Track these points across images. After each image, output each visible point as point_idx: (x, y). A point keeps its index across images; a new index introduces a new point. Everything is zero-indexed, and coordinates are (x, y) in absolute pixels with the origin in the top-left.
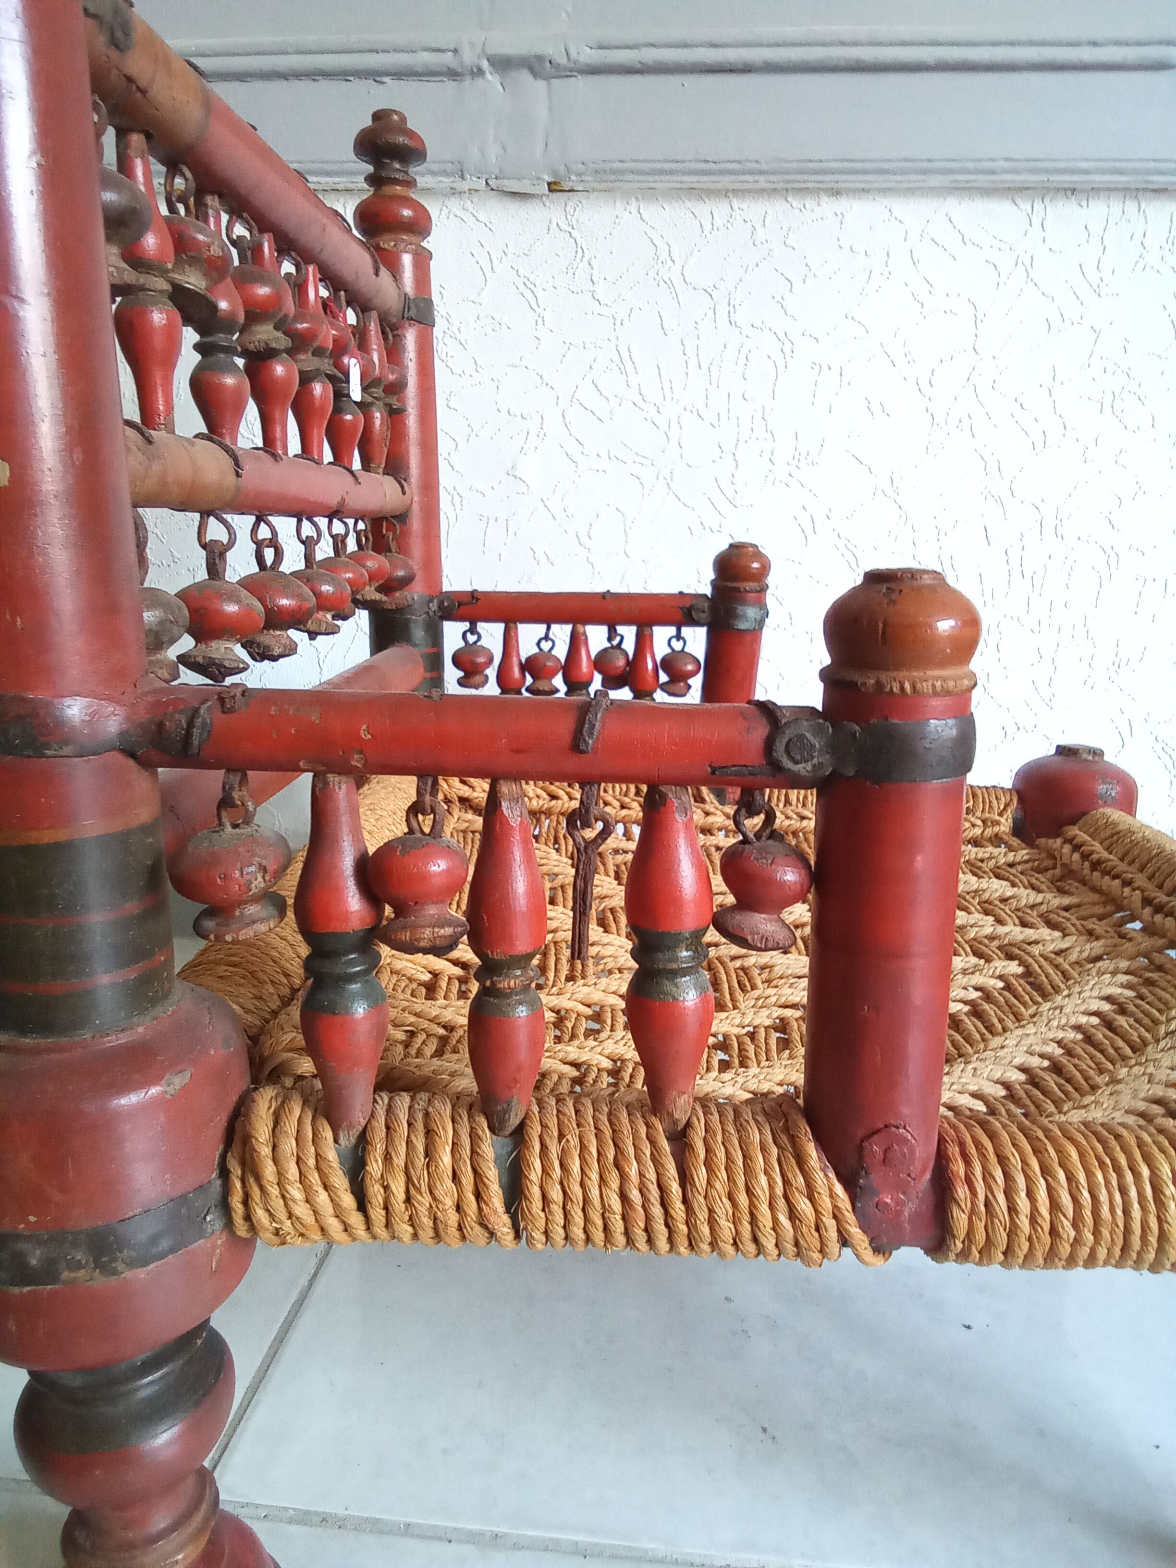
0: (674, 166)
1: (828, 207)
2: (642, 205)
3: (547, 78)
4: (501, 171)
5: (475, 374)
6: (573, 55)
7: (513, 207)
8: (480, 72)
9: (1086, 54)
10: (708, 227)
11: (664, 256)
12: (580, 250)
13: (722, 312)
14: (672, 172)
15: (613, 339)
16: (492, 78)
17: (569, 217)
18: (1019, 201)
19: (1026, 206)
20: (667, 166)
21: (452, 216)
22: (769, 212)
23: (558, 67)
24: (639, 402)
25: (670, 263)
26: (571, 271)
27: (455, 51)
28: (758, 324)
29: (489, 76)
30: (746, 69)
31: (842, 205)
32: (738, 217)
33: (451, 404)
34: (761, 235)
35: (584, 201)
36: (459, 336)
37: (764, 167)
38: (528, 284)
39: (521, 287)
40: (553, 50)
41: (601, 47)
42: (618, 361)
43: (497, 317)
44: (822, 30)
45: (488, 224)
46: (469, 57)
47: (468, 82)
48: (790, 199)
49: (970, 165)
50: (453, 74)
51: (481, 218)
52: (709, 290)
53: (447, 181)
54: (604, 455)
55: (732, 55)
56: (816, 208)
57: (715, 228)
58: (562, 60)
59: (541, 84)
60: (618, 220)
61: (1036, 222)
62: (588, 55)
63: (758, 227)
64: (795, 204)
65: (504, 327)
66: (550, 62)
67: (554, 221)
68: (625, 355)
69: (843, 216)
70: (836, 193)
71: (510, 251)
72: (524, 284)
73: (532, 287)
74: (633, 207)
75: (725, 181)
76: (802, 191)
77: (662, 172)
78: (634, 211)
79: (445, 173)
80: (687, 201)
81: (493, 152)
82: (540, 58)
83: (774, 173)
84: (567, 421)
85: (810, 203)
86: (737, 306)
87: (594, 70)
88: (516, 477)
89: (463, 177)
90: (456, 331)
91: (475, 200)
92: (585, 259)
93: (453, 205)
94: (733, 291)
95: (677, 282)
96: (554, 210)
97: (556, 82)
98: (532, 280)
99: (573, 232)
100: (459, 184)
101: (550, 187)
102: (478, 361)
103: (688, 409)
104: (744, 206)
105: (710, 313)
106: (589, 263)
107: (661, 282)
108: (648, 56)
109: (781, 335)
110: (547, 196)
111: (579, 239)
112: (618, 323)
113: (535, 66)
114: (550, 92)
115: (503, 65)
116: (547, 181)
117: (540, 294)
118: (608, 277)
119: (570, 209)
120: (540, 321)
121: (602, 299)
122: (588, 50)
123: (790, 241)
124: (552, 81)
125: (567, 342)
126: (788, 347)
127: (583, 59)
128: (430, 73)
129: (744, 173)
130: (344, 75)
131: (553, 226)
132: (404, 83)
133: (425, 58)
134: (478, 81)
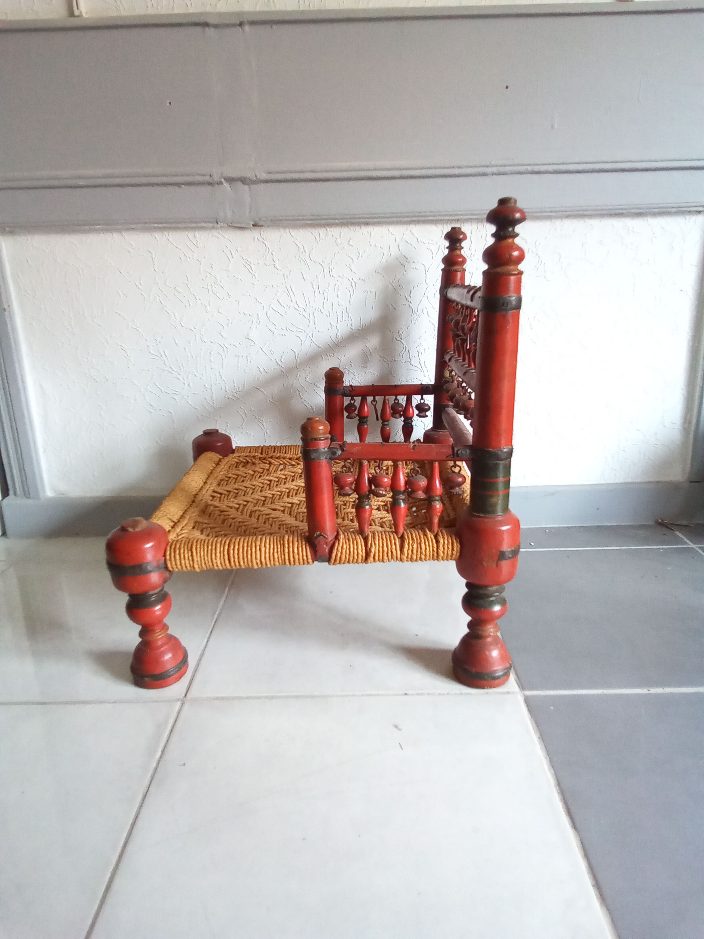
1: (365, 229)
2: (291, 230)
3: (249, 185)
4: (233, 221)
5: (228, 299)
6: (258, 177)
7: (239, 233)
8: (221, 183)
9: (457, 171)
10: (318, 238)
11: (302, 250)
12: (267, 249)
13: (326, 270)
14: (302, 220)
15: (284, 283)
16: (226, 185)
17: (262, 235)
18: (438, 225)
19: (440, 227)
20: (300, 218)
21: (214, 236)
22: (342, 232)
23: (252, 181)
24: (298, 308)
25: (304, 252)
26: (264, 257)
27: (211, 176)
28: (341, 275)
29: (225, 184)
30: (327, 180)
31: (370, 229)
32: (330, 235)
33: (220, 311)
34: (339, 241)
35: (267, 230)
36: (221, 284)
37: (339, 218)
38: (247, 262)
39: (245, 264)
40: (250, 175)
41: (270, 173)
42: (286, 291)
43: (236, 276)
44: (356, 164)
45: (229, 239)
46: (216, 178)
47: (216, 186)
48: (350, 227)
49: (417, 214)
50: (210, 184)
51: (226, 236)
52: (321, 263)
53: (211, 225)
54: (285, 329)
55: (321, 176)
56: (360, 230)
57: (321, 239)
58: (254, 178)
59: (246, 187)
60: (281, 237)
62: (264, 176)
63: (338, 238)
65: (239, 280)
66: (249, 179)
67: (256, 237)
68: (289, 289)
69: (371, 233)
70: (367, 224)
71: (239, 250)
72: (246, 262)
73: (249, 263)
74: (287, 230)
75: (323, 222)
76: (353, 224)
77: (298, 220)
78: (288, 232)
79: (210, 222)
80: (309, 229)
81: (229, 214)
82: (245, 178)
84: (268, 316)
85: (357, 228)
86: (332, 269)
87: (267, 182)
88: (249, 339)
89: (217, 223)
90: (219, 281)
91: (223, 230)
92: (270, 252)
93: (214, 232)
94: (330, 263)
95: (308, 260)
96: (255, 234)
97: (252, 186)
98: (249, 260)
99: (264, 241)
100: (216, 225)
101: (253, 225)
102: (229, 293)
103: (316, 310)
104: (332, 229)
105: (322, 272)
106: (272, 253)
107: (301, 261)
108: (289, 176)
109: (351, 280)
110: (252, 228)
111: (266, 244)
112: (285, 277)
113: (244, 181)
114: (250, 189)
115: (230, 180)
116: (252, 223)
117: (253, 266)
118: (280, 259)
119: (262, 233)
120: (254, 277)
121: (278, 267)
122: (264, 174)
123: (351, 243)
124: (250, 186)
125: (266, 285)
126: (353, 284)
127: (262, 178)
128: (200, 184)
129: (330, 219)
130: (165, 185)
131: (256, 239)
132: (190, 188)
133: (198, 179)
134: (221, 186)
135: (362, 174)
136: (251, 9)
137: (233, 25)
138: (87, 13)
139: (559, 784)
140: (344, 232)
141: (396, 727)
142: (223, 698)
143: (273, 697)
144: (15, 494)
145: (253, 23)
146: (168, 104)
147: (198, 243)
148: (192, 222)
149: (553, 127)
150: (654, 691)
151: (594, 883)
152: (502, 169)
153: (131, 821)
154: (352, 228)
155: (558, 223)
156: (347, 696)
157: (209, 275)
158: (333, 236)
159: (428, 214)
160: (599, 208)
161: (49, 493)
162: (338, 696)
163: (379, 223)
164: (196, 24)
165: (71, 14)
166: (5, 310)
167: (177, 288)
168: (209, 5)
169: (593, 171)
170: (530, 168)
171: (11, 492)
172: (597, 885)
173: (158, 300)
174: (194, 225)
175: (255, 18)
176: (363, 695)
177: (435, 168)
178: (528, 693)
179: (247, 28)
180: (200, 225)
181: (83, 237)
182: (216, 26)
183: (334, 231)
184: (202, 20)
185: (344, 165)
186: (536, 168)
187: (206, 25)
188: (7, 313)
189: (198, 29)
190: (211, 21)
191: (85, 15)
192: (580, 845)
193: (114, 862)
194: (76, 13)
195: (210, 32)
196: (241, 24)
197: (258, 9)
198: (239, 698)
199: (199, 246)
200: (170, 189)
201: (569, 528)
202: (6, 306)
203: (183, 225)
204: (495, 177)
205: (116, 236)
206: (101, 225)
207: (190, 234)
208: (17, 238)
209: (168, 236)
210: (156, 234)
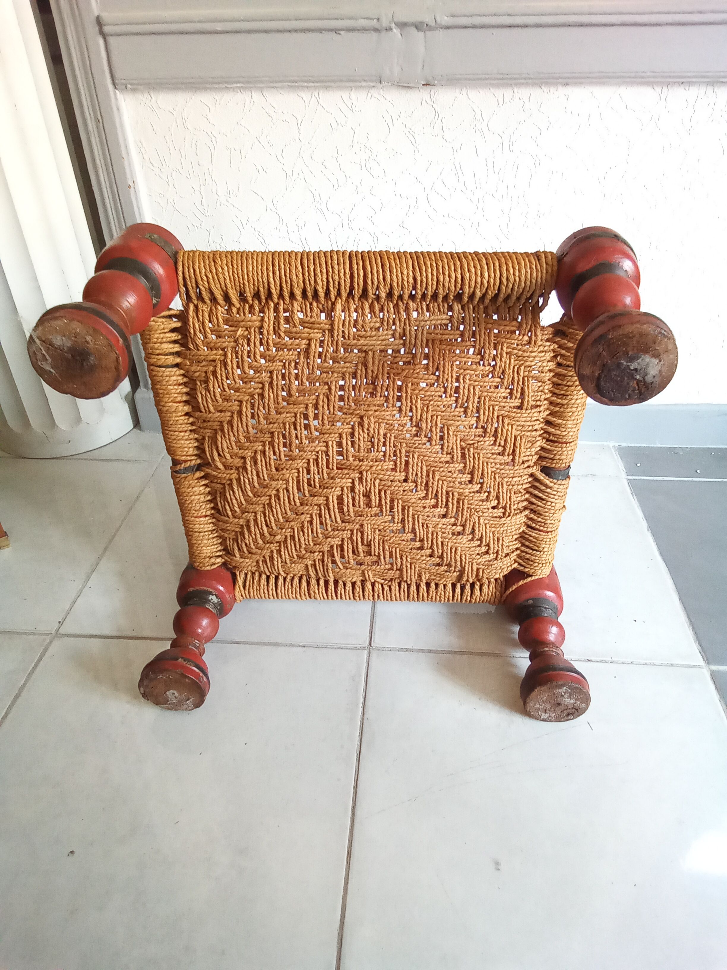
0: (487, 76)
1: (562, 91)
2: (469, 91)
3: (425, 31)
4: (399, 79)
5: (384, 177)
6: (438, 21)
7: (403, 92)
8: (391, 29)
10: (501, 102)
11: (479, 117)
12: (437, 114)
13: (506, 145)
14: (486, 79)
15: (452, 159)
16: (396, 31)
17: (432, 97)
18: (656, 88)
19: (658, 89)
20: (484, 76)
21: (372, 97)
22: (532, 94)
23: (430, 27)
24: (465, 191)
25: (482, 120)
26: (432, 125)
27: (378, 19)
28: (524, 151)
29: (395, 30)
31: (568, 90)
32: (516, 97)
33: (373, 193)
34: (527, 106)
35: (440, 90)
36: (377, 159)
37: (532, 76)
38: (411, 131)
39: (407, 133)
40: (428, 19)
41: (453, 16)
42: (455, 170)
43: (395, 149)
45: (391, 102)
46: (385, 22)
47: (383, 33)
48: (543, 88)
49: (633, 75)
50: (376, 30)
51: (387, 97)
52: (500, 134)
53: (372, 84)
54: (446, 215)
55: (518, 20)
56: (556, 93)
57: (504, 102)
58: (433, 24)
59: (421, 34)
60: (456, 99)
61: (663, 98)
62: (446, 20)
63: (527, 103)
65: (399, 154)
66: (427, 25)
67: (424, 99)
68: (458, 166)
69: (569, 97)
70: (566, 84)
71: (402, 114)
72: (409, 132)
73: (413, 133)
74: (464, 92)
75: (511, 81)
76: (549, 84)
77: (480, 79)
78: (465, 94)
79: (371, 81)
80: (491, 89)
81: (396, 70)
82: (422, 23)
83: (536, 79)
84: (429, 200)
85: (553, 89)
86: (514, 142)
87: (448, 27)
88: (405, 227)
89: (380, 82)
90: (375, 155)
91: (385, 89)
92: (440, 119)
93: (374, 92)
94: (512, 135)
95: (485, 130)
96: (424, 94)
98: (413, 130)
99: (434, 105)
100: (378, 85)
101: (424, 84)
102: (386, 171)
103: (487, 193)
104: (520, 91)
105: (501, 146)
106: (442, 122)
107: (477, 131)
108: (478, 21)
109: (535, 156)
110: (421, 88)
111: (436, 109)
112: (455, 151)
113: (419, 26)
114: (425, 37)
116: (423, 82)
117: (416, 136)
118: (451, 129)
119: (432, 93)
120: (416, 150)
121: (447, 139)
122: (446, 18)
123: (541, 109)
124: (427, 32)
125: (430, 161)
126: (537, 162)
127: (443, 23)
128: (364, 29)
129: (521, 79)
130: (320, 30)
131: (424, 102)
132: (351, 34)
133: (363, 23)
134: (390, 33)
135: (572, 19)
140: (536, 94)
144: (145, 386)
147: (353, 107)
154: (546, 89)
157: (363, 148)
158: (520, 99)
159: (649, 74)
166: (129, 187)
167: (325, 163)
173: (302, 178)
174: (351, 84)
178: (714, 668)
180: (359, 84)
181: (217, 96)
183: (523, 93)
188: (132, 189)
199: (354, 110)
200: (327, 36)
202: (131, 183)
203: (337, 84)
205: (256, 96)
206: (239, 82)
207: (345, 94)
208: (140, 96)
209: (317, 96)
210: (303, 94)
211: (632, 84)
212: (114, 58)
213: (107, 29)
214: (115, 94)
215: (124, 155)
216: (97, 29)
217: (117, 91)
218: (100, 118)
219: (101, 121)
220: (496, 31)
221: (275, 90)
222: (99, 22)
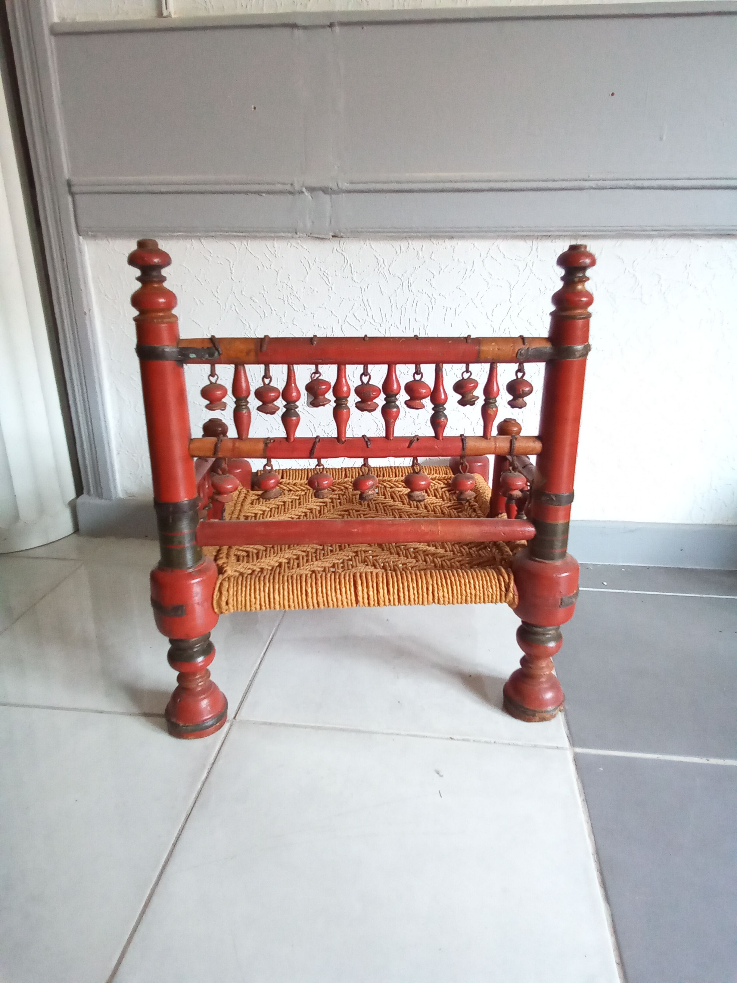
1: (448, 243)
2: (371, 242)
3: (331, 194)
4: (312, 232)
5: (304, 311)
6: (340, 186)
7: (317, 242)
8: (302, 192)
9: (550, 185)
10: (399, 252)
11: (381, 263)
12: (346, 261)
13: (406, 285)
14: (384, 232)
15: (361, 297)
17: (341, 247)
18: (527, 240)
19: (529, 242)
20: (381, 230)
21: (292, 246)
22: (424, 245)
23: (334, 191)
24: (373, 323)
25: (383, 265)
26: (343, 269)
27: (292, 185)
28: (421, 290)
29: (306, 194)
30: (411, 191)
31: (454, 242)
32: (411, 248)
33: (294, 323)
34: (421, 255)
35: (347, 241)
36: (297, 296)
37: (421, 230)
38: (325, 274)
39: (322, 275)
40: (332, 185)
41: (352, 182)
42: (363, 305)
43: (312, 288)
44: (443, 175)
45: (307, 250)
46: (297, 187)
47: (297, 195)
48: (433, 240)
49: (505, 229)
50: (291, 193)
51: (304, 247)
52: (400, 277)
53: (290, 235)
55: (405, 187)
56: (443, 244)
57: (402, 252)
58: (335, 187)
59: (327, 197)
60: (361, 248)
61: (534, 249)
62: (346, 186)
63: (420, 252)
64: (434, 242)
65: (315, 292)
66: (331, 189)
67: (335, 249)
68: (366, 303)
69: (454, 247)
70: (452, 238)
71: (317, 260)
73: (327, 275)
74: (368, 242)
76: (437, 237)
77: (379, 232)
78: (368, 244)
79: (289, 232)
80: (390, 241)
81: (309, 224)
82: (327, 188)
83: (424, 232)
84: (343, 330)
85: (441, 242)
86: (412, 284)
87: (349, 192)
89: (296, 233)
90: (295, 293)
91: (302, 240)
92: (349, 264)
93: (293, 242)
94: (410, 277)
95: (387, 273)
96: (335, 244)
97: (333, 196)
98: (326, 272)
99: (343, 253)
100: (295, 235)
101: (333, 236)
102: (305, 306)
103: (393, 325)
104: (414, 243)
105: (401, 286)
106: (350, 265)
107: (380, 273)
108: (371, 186)
109: (430, 295)
110: (332, 239)
111: (345, 256)
112: (363, 290)
113: (325, 190)
114: (331, 199)
115: (312, 190)
116: (331, 234)
117: (330, 278)
118: (358, 272)
119: (341, 244)
120: (330, 289)
121: (356, 280)
122: (346, 184)
123: (433, 257)
125: (342, 298)
126: (433, 300)
127: (344, 188)
128: (281, 192)
129: (412, 232)
130: (246, 193)
131: (335, 251)
132: (271, 196)
133: (279, 187)
134: (301, 195)
136: (343, 9)
137: (323, 27)
138: (175, 13)
139: (597, 853)
140: (427, 245)
141: (438, 773)
142: (271, 724)
143: (319, 728)
144: (89, 493)
145: (343, 24)
146: (253, 109)
147: (276, 253)
148: (270, 232)
149: (661, 139)
150: (714, 761)
151: (618, 961)
152: (601, 183)
153: (173, 841)
154: (435, 242)
155: (660, 242)
156: (392, 734)
157: (285, 286)
158: (414, 249)
159: (517, 229)
160: (708, 228)
161: (121, 494)
162: (383, 733)
163: (462, 238)
164: (285, 25)
165: (160, 14)
166: (85, 313)
167: (253, 298)
168: (299, 4)
169: (703, 188)
170: (632, 183)
171: (85, 491)
172: (622, 964)
173: (234, 309)
174: (273, 235)
175: (345, 19)
176: (408, 735)
177: (527, 181)
178: (578, 750)
179: (337, 29)
180: (279, 234)
182: (305, 28)
183: (416, 244)
184: (291, 21)
185: (430, 175)
186: (639, 183)
187: (294, 26)
188: (87, 317)
189: (286, 32)
190: (300, 22)
191: (173, 16)
192: (610, 919)
193: (154, 880)
194: (165, 13)
195: (298, 33)
196: (331, 25)
197: (350, 8)
198: (285, 725)
199: (277, 256)
200: (251, 196)
201: (648, 568)
202: (86, 310)
203: (262, 234)
204: (592, 191)
205: (195, 243)
206: (181, 232)
207: (269, 243)
208: (99, 242)
209: (246, 245)
210: (235, 243)
211: (506, 237)
212: (79, 211)
213: (75, 189)
214: (79, 239)
215: (82, 286)
216: (67, 188)
217: (81, 237)
218: (64, 257)
219: (65, 260)
220: (388, 195)
221: (211, 240)
222: (69, 184)
